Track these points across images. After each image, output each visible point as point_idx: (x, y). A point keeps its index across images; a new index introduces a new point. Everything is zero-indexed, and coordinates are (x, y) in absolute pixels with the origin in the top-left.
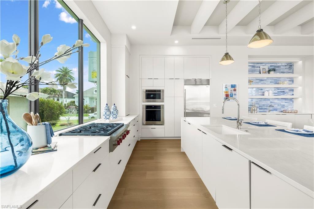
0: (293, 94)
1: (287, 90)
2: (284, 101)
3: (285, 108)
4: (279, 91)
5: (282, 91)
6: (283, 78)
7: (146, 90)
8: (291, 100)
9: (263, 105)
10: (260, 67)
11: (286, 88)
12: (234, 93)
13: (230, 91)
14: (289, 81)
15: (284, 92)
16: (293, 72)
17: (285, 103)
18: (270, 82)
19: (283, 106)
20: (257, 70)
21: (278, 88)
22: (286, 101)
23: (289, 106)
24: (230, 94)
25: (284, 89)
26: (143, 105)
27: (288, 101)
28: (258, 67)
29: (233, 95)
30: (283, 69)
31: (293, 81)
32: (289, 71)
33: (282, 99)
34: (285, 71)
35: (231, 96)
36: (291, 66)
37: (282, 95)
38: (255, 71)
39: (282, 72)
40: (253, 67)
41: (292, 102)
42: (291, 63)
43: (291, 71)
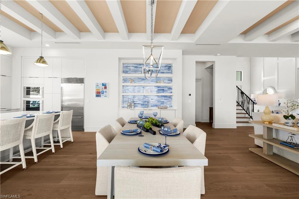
0: (171, 92)
1: (167, 89)
2: (163, 98)
3: (165, 104)
4: (159, 89)
5: (162, 89)
6: (163, 77)
7: (27, 87)
8: (170, 97)
9: (145, 101)
10: (142, 68)
11: (166, 87)
12: (104, 90)
13: (101, 89)
14: (168, 80)
15: (164, 90)
16: (172, 73)
17: (165, 99)
18: (151, 81)
19: (163, 103)
20: (139, 70)
21: (158, 87)
22: (166, 98)
23: (168, 103)
24: (102, 91)
25: (164, 88)
26: (24, 100)
27: (167, 98)
28: (140, 68)
29: (103, 92)
30: (163, 69)
31: (172, 80)
32: (168, 72)
33: (162, 96)
34: (164, 71)
35: (102, 93)
36: (170, 67)
37: (161, 92)
38: (137, 71)
39: (162, 72)
40: (136, 67)
41: (170, 99)
42: (170, 65)
43: (170, 72)
